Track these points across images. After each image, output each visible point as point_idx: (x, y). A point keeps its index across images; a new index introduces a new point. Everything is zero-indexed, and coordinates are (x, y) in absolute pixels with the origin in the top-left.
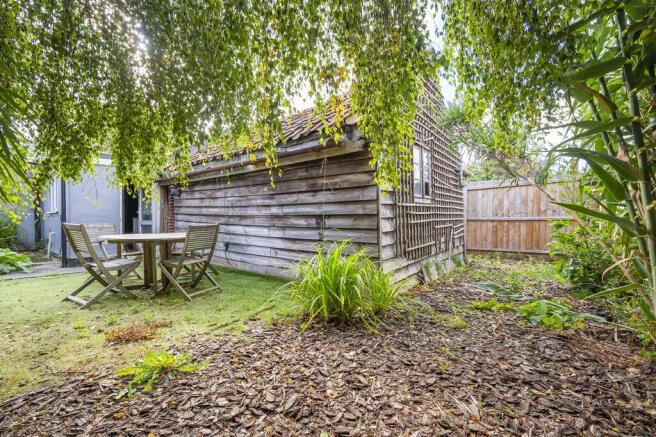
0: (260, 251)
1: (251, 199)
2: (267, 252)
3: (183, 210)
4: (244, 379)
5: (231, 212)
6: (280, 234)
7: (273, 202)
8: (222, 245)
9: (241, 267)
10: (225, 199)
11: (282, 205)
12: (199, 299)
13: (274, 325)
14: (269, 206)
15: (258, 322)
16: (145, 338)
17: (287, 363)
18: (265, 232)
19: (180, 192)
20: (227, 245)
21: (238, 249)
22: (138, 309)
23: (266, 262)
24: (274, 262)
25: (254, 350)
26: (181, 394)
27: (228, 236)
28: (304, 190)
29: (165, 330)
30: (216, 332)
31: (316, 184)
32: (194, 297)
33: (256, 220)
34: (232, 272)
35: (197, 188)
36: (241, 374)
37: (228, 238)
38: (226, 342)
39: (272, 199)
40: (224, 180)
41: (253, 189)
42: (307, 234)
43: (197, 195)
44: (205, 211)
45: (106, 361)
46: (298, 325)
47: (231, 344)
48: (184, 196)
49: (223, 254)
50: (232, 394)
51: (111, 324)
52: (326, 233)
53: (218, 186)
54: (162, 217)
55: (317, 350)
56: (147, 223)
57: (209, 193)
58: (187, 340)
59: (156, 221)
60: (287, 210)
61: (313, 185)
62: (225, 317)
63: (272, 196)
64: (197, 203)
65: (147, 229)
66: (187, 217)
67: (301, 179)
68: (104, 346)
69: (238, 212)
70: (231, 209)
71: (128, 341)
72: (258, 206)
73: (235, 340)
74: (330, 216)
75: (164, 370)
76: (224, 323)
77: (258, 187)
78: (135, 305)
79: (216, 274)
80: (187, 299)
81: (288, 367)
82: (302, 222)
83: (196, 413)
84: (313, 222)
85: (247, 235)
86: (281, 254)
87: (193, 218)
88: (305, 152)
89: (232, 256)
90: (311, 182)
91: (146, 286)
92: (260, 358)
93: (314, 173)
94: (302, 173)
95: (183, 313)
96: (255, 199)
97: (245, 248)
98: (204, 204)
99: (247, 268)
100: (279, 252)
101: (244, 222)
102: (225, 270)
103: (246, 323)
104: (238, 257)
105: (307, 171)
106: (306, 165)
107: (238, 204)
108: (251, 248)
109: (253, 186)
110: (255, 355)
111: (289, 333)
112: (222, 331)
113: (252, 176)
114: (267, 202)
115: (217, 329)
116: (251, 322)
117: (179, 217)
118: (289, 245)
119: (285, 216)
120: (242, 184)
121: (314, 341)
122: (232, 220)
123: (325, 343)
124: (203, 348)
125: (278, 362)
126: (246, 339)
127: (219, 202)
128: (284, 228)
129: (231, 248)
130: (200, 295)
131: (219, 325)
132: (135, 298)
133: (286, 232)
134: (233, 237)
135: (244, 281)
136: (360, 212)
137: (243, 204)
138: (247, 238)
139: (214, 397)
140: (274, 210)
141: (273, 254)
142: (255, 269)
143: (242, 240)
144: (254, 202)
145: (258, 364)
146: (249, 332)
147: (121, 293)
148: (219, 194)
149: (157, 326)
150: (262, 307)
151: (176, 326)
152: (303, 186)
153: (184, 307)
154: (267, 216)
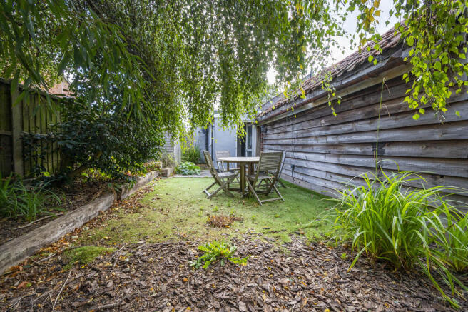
0: (318, 174)
1: (311, 131)
2: (323, 175)
3: (268, 142)
4: (267, 291)
5: (296, 142)
6: (335, 160)
7: (329, 132)
8: (290, 166)
9: (303, 185)
10: (293, 132)
11: (337, 135)
12: (267, 205)
13: (315, 244)
14: (325, 136)
15: (301, 237)
16: (224, 226)
17: (313, 293)
18: (322, 158)
19: (267, 130)
20: (293, 167)
21: (301, 171)
22: (231, 205)
23: (322, 183)
24: (329, 184)
25: (288, 264)
26: (222, 281)
27: (294, 161)
28: (360, 118)
29: (238, 224)
30: (266, 236)
31: (374, 111)
32: (263, 203)
33: (315, 148)
34: (296, 187)
35: (276, 126)
36: (268, 286)
37: (294, 162)
38: (269, 248)
39: (328, 129)
40: (292, 118)
41: (312, 122)
42: (361, 161)
43: (276, 131)
44: (280, 142)
45: (200, 236)
46: (339, 252)
47: (272, 251)
48: (268, 132)
49: (290, 173)
50: (252, 303)
51: (215, 211)
52: (385, 161)
53: (287, 124)
54: (257, 147)
55: (353, 291)
56: (249, 150)
57: (282, 129)
58: (246, 236)
59: (254, 150)
60: (342, 139)
61: (370, 113)
62: (277, 224)
63: (328, 127)
64: (274, 136)
65: (250, 154)
66: (270, 146)
67: (357, 108)
68: (204, 226)
69: (301, 142)
70: (296, 140)
71: (215, 226)
72: (316, 136)
73: (276, 248)
74: (390, 143)
75: (220, 256)
76: (274, 230)
77: (317, 120)
78: (231, 202)
79: (285, 187)
80: (259, 204)
81: (312, 299)
82: (357, 150)
83: (221, 306)
84: (369, 149)
85: (307, 160)
86: (335, 178)
87: (273, 147)
88: (361, 80)
89: (297, 176)
90: (367, 109)
91: (241, 190)
92: (290, 275)
93: (372, 99)
94: (358, 102)
95: (253, 213)
96: (314, 131)
97: (306, 171)
98: (279, 137)
99: (307, 186)
100: (333, 176)
101: (305, 150)
102: (291, 185)
103: (290, 235)
104: (301, 177)
105: (363, 99)
106: (362, 94)
107: (302, 136)
108: (310, 171)
109: (313, 120)
110: (287, 270)
111: (327, 258)
112: (270, 236)
113: (312, 112)
114: (324, 132)
115: (268, 233)
116: (295, 235)
117: (266, 146)
118: (344, 171)
119: (340, 144)
120: (304, 119)
121: (352, 279)
122: (297, 148)
123: (365, 287)
124: (252, 247)
125: (303, 289)
126: (285, 250)
127: (289, 135)
128: (338, 155)
129: (296, 170)
130: (267, 202)
131: (270, 230)
132: (233, 196)
133: (341, 159)
134: (296, 161)
135: (303, 196)
136: (437, 137)
137: (305, 135)
138: (307, 163)
139: (239, 297)
140: (330, 140)
141: (328, 178)
142: (313, 188)
143: (304, 164)
144: (313, 133)
145: (286, 280)
146: (290, 244)
147: (228, 192)
148: (289, 129)
149: (234, 220)
150: (309, 224)
151: (245, 222)
152: (359, 114)
153: (256, 209)
154: (323, 145)
